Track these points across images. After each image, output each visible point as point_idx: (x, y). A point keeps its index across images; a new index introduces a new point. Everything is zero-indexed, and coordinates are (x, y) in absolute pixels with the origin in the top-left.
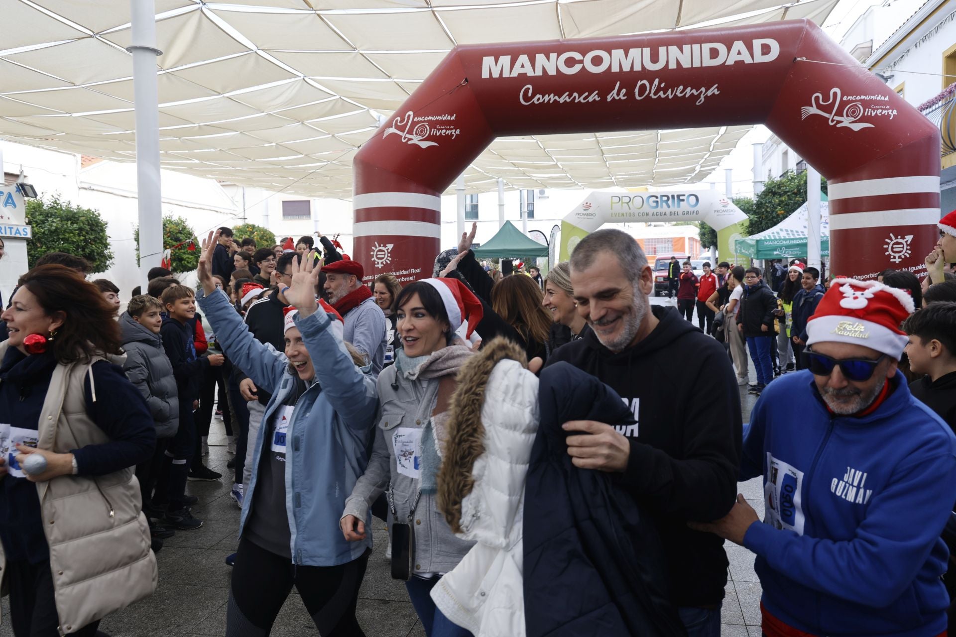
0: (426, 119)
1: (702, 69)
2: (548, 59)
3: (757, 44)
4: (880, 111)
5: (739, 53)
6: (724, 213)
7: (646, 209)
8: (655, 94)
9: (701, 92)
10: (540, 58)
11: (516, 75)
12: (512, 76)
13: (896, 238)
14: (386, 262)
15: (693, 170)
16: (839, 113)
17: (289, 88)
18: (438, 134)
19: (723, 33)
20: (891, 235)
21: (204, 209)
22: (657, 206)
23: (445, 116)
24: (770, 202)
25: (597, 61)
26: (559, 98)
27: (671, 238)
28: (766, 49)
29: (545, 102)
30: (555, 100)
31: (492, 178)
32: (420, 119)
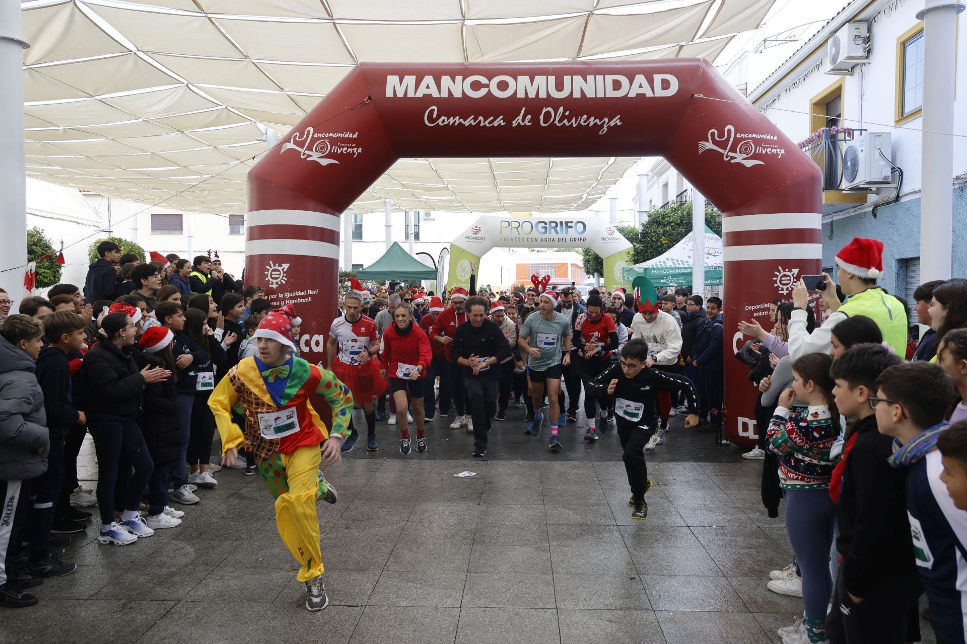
0: (327, 135)
1: (605, 99)
2: (454, 82)
3: (658, 78)
4: (769, 150)
5: (641, 86)
6: (610, 241)
7: (536, 234)
8: (560, 121)
9: (605, 122)
10: (446, 80)
11: (421, 96)
12: (416, 96)
13: (784, 271)
14: (282, 283)
15: (581, 198)
16: (733, 150)
17: (171, 94)
18: (339, 152)
19: (626, 66)
20: (780, 268)
21: (63, 220)
22: (546, 232)
23: (347, 133)
24: (655, 232)
25: (503, 86)
26: (465, 121)
27: (554, 264)
28: (666, 85)
29: (450, 124)
30: (460, 123)
31: (380, 198)
32: (320, 135)
